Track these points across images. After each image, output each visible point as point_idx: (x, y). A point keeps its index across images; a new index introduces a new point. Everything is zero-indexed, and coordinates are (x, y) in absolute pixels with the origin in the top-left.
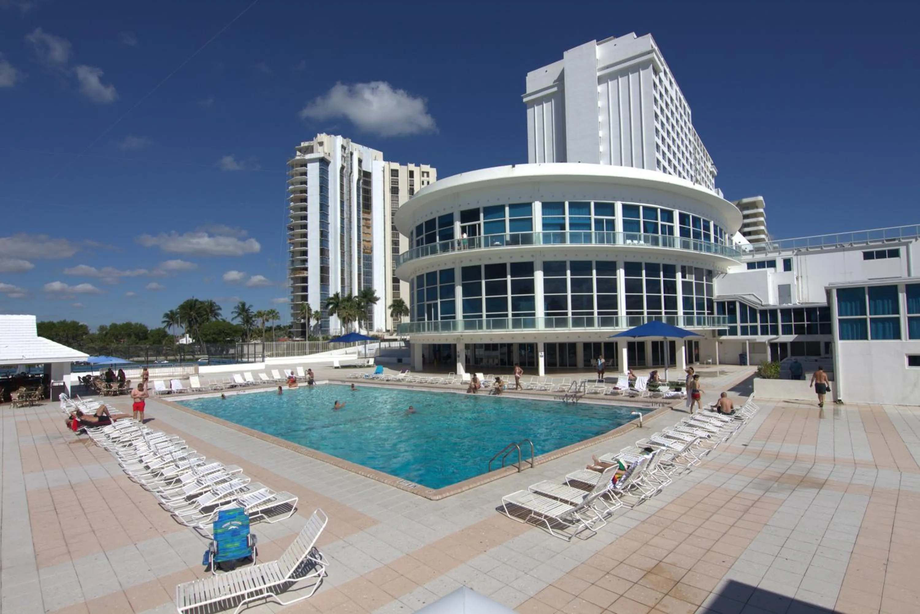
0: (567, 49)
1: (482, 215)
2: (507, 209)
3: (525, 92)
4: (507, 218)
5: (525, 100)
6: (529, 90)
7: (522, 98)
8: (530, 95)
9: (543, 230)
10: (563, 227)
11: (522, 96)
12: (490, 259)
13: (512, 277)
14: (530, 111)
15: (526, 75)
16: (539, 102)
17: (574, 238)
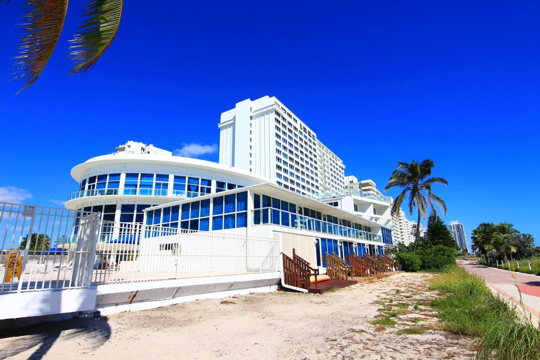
0: (237, 103)
1: (97, 180)
2: (108, 177)
3: (220, 122)
4: (107, 181)
5: (219, 126)
6: (222, 121)
7: (218, 125)
8: (221, 124)
9: (125, 187)
10: (136, 186)
11: (218, 124)
12: (96, 203)
13: (104, 213)
14: (221, 132)
15: (221, 114)
16: (226, 127)
17: (142, 192)
